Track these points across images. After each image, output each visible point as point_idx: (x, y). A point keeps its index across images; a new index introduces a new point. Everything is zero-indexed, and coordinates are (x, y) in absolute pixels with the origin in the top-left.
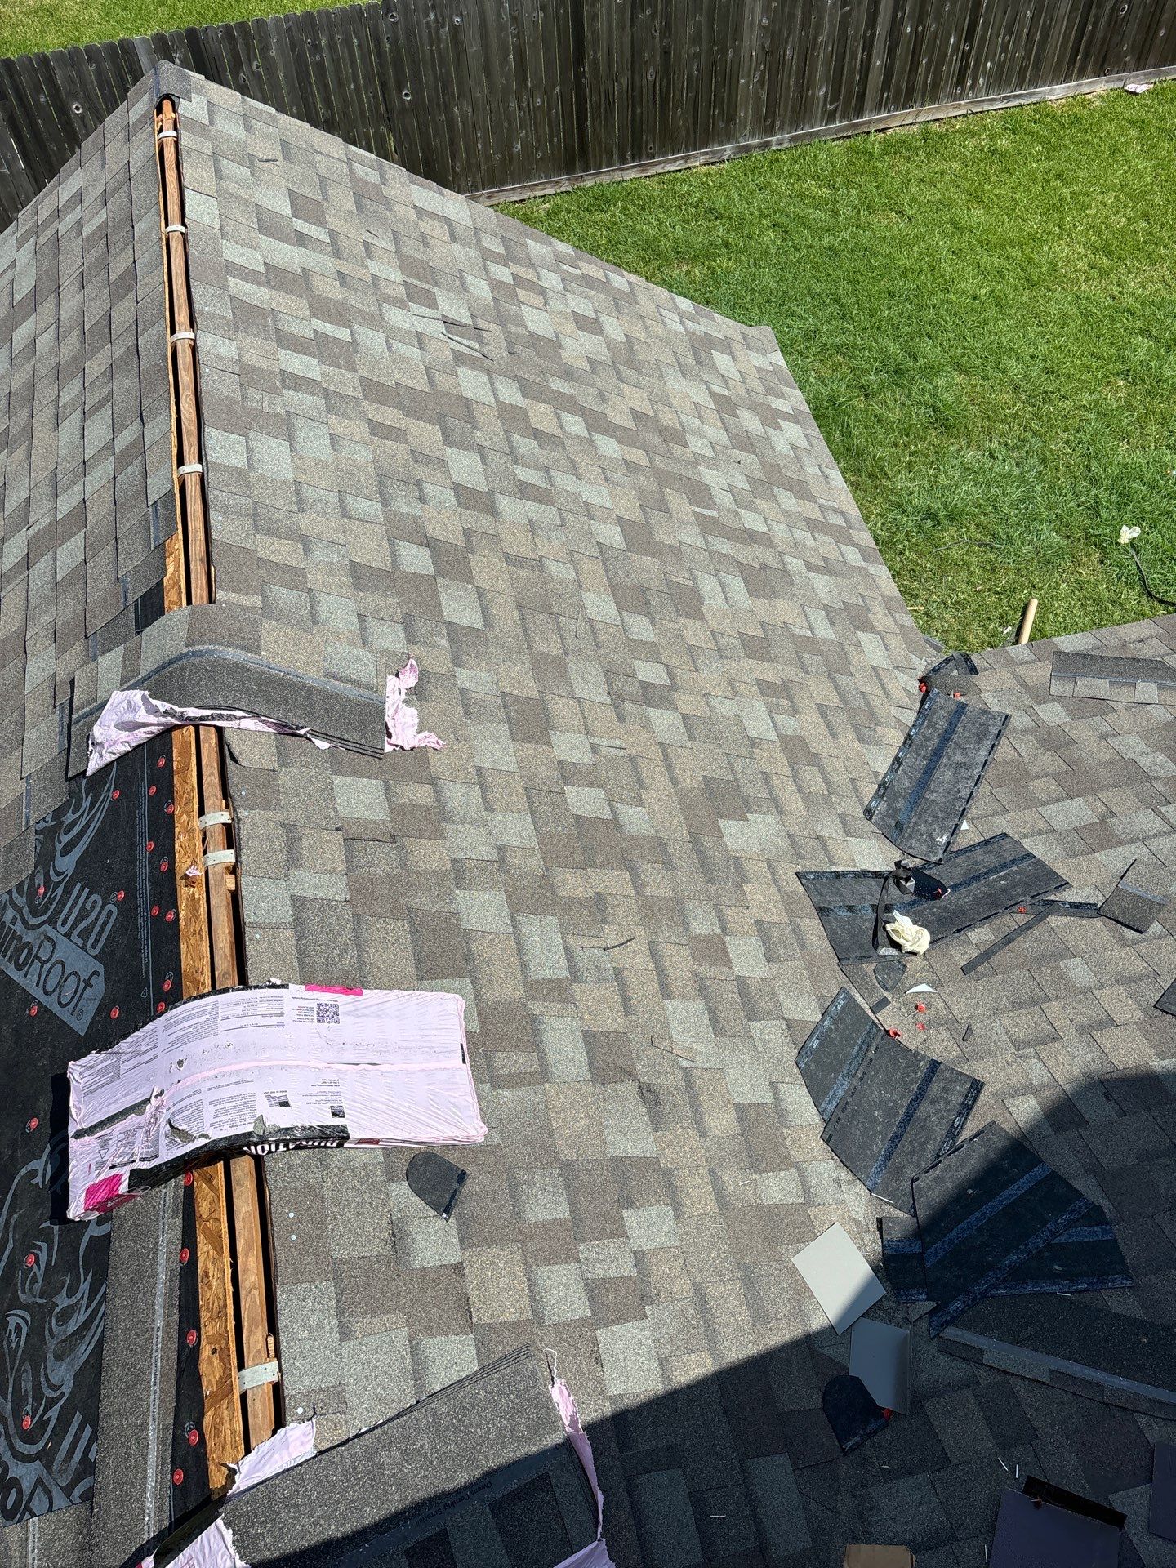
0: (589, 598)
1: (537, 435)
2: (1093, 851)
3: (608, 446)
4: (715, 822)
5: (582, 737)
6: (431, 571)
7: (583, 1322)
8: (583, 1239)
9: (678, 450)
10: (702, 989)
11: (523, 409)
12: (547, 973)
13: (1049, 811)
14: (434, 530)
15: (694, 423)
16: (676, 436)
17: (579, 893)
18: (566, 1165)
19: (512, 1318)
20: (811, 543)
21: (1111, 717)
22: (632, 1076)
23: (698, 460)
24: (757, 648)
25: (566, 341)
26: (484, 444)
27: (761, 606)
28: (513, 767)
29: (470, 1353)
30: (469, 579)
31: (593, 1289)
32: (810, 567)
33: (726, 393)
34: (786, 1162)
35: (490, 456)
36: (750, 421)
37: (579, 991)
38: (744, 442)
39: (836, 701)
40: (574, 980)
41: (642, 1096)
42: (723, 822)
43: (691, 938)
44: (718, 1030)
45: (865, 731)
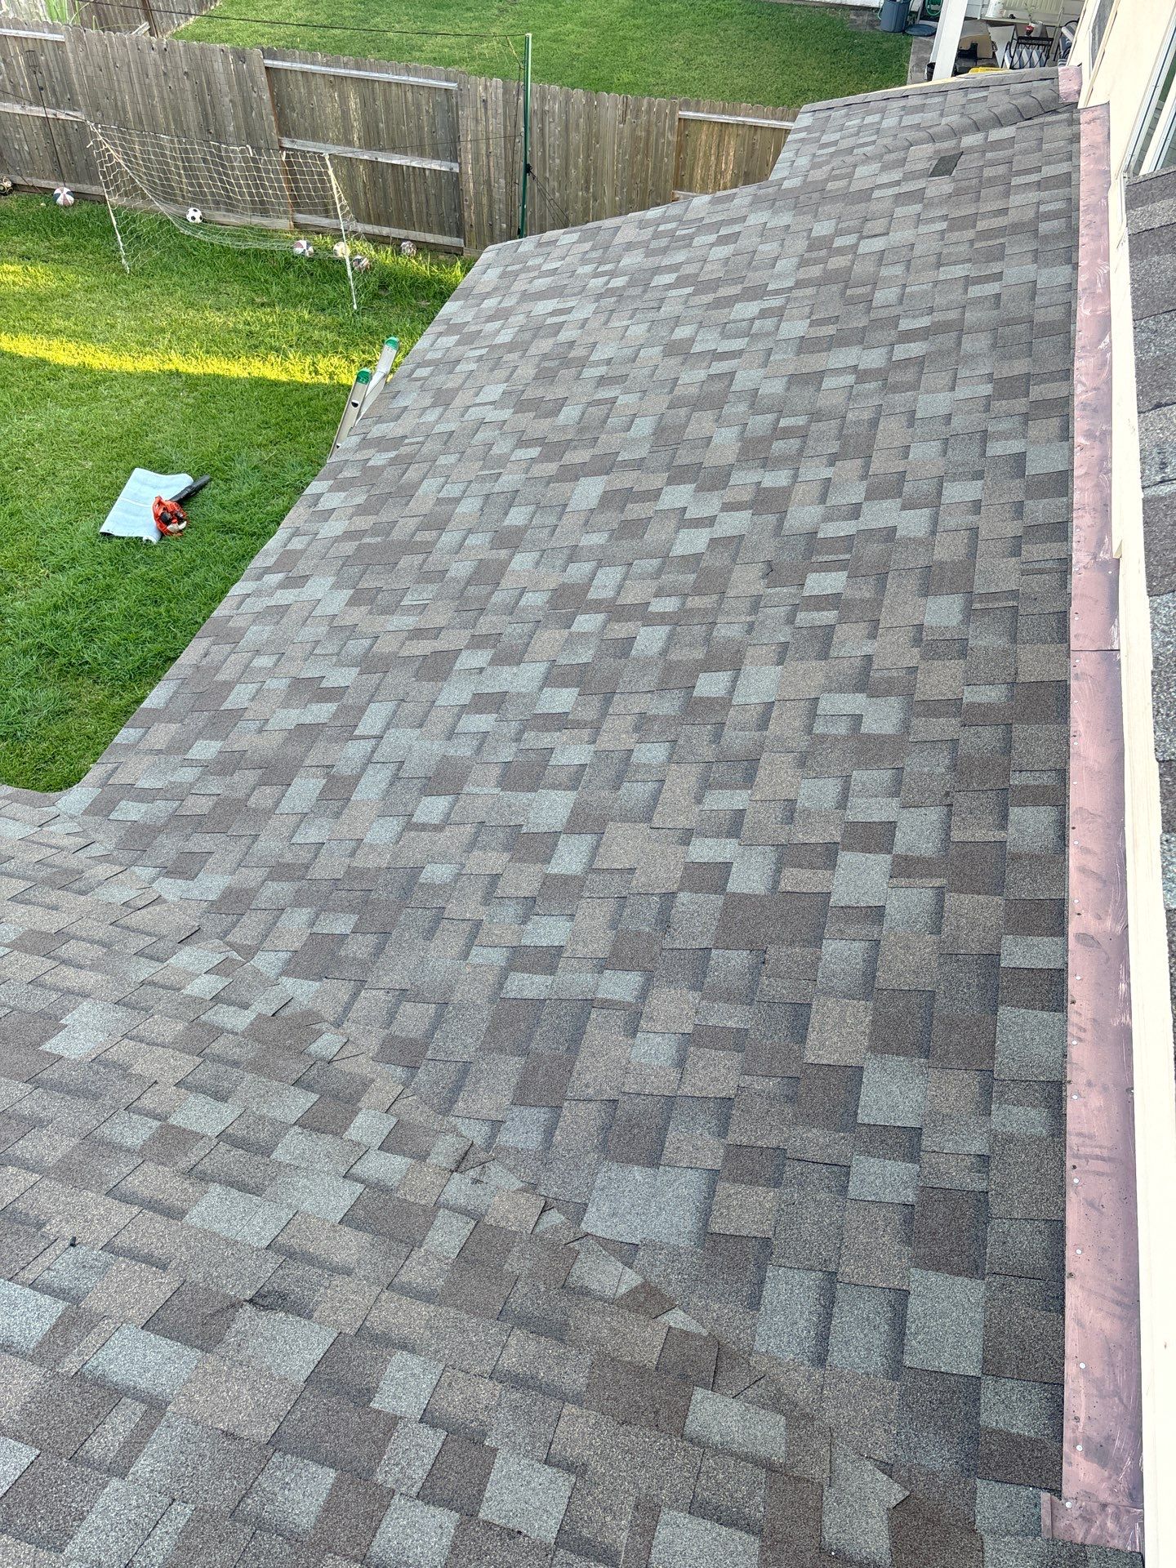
4: (38, 1053)
7: (461, 1528)
12: (39, 1329)
22: (235, 1305)
31: (431, 1492)
39: (22, 885)
40: (76, 1300)
41: (265, 1308)
42: (46, 1047)
43: (141, 1153)
44: (257, 1191)
45: (76, 886)
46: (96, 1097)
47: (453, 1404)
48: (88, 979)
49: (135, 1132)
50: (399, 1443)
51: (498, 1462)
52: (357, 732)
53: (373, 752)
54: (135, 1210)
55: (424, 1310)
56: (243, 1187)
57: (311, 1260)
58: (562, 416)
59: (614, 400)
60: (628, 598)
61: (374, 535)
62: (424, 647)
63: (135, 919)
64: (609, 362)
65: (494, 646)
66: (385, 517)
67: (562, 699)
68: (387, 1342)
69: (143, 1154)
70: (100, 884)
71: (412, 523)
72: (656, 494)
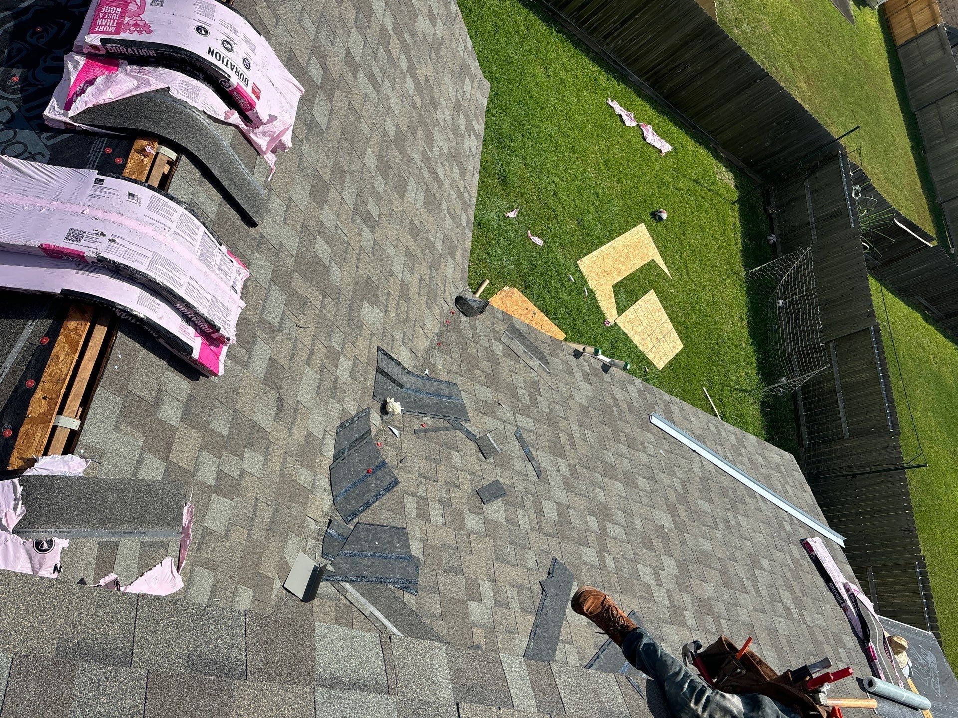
0: (369, 152)
1: (389, 54)
2: (485, 415)
3: (410, 85)
4: (363, 299)
5: (335, 217)
6: (319, 83)
7: (209, 487)
8: (226, 450)
9: (432, 113)
10: (321, 371)
11: (390, 37)
12: (269, 318)
13: (477, 386)
14: (330, 64)
15: (444, 105)
16: (435, 104)
17: (300, 291)
18: (236, 412)
19: (184, 466)
20: (453, 200)
21: (518, 365)
22: (278, 390)
23: (436, 123)
24: (414, 232)
25: (420, 17)
26: (368, 38)
27: (425, 214)
28: (303, 209)
29: (161, 471)
30: (331, 101)
31: (220, 474)
32: (448, 212)
33: (461, 100)
34: (312, 468)
35: (368, 47)
36: (462, 123)
37: (279, 337)
38: (455, 129)
39: (427, 280)
40: (279, 330)
41: (278, 402)
42: (365, 302)
43: (329, 345)
44: (318, 394)
45: (429, 302)
46: (349, 325)
47: (246, 483)
48: (392, 314)
49: (336, 342)
50: (235, 460)
51: (229, 501)
52: (517, 415)
53: (509, 423)
54: (309, 347)
55: (278, 468)
56: (319, 388)
57: (294, 418)
58: (702, 502)
59: (717, 528)
60: (610, 544)
61: (618, 412)
62: (565, 441)
63: (418, 328)
64: (739, 524)
65: (572, 476)
66: (629, 417)
67: (551, 512)
68: (267, 454)
69: (329, 347)
70: (431, 311)
71: (628, 431)
72: (669, 554)
